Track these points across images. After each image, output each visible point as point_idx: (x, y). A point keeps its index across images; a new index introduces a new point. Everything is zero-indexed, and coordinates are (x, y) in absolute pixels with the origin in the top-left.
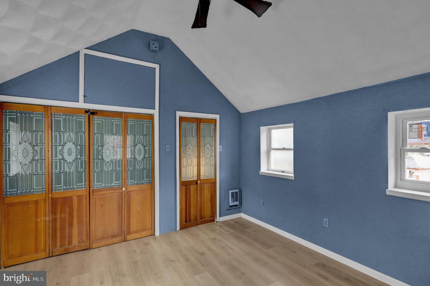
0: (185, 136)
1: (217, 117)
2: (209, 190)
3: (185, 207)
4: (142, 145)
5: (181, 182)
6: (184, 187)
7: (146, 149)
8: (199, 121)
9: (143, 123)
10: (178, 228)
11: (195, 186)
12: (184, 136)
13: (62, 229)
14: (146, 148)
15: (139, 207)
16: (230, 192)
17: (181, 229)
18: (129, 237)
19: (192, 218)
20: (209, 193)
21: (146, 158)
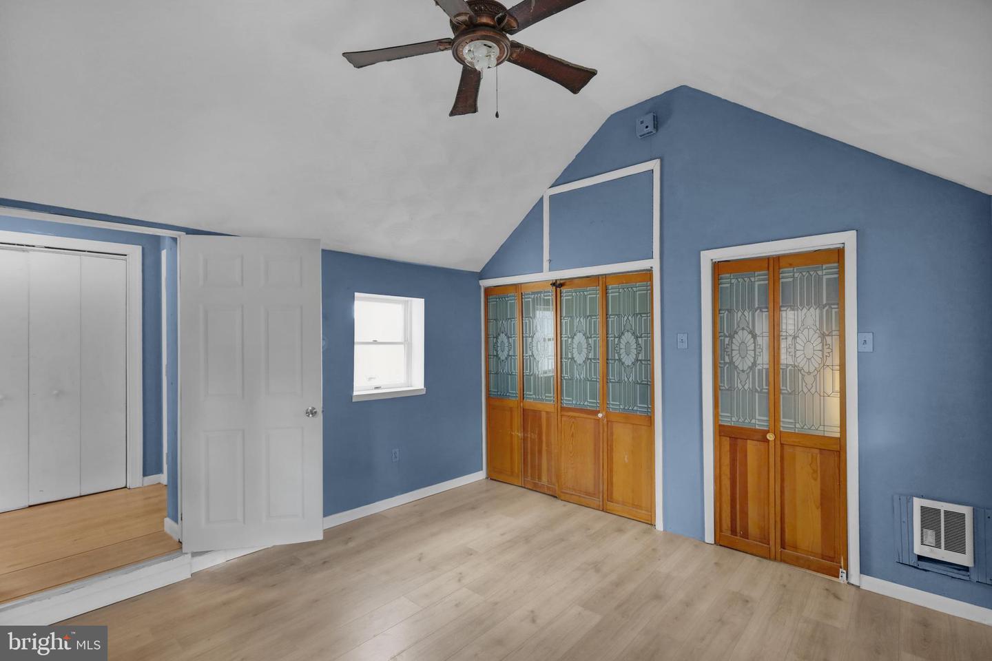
0: (730, 311)
1: (848, 240)
2: (815, 472)
3: (729, 493)
4: (633, 334)
5: (718, 427)
6: (726, 442)
7: (640, 342)
8: (773, 264)
9: (635, 289)
10: (709, 537)
11: (762, 446)
12: (728, 310)
13: (533, 454)
14: (640, 339)
15: (626, 457)
16: (918, 503)
17: (719, 541)
18: (610, 505)
19: (753, 529)
20: (815, 480)
21: (640, 360)
